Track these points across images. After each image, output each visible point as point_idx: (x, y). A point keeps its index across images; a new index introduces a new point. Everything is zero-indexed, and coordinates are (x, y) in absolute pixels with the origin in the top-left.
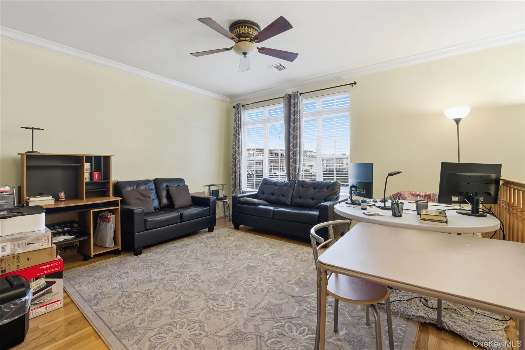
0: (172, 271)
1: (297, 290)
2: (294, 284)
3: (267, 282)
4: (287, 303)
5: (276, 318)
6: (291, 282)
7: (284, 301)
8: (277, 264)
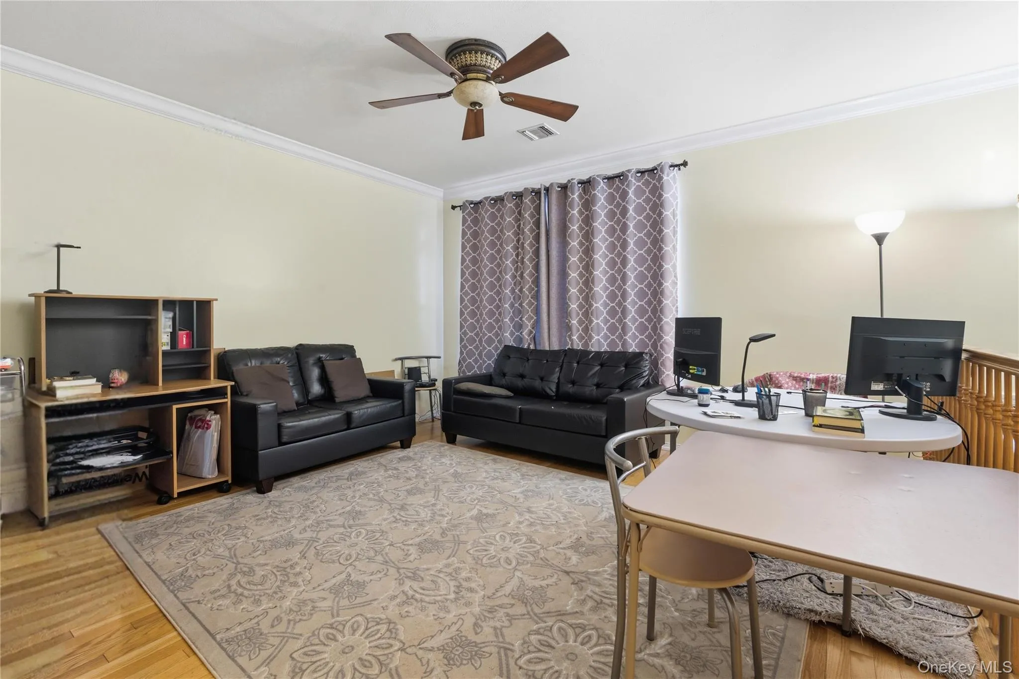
0: (331, 523)
1: (575, 559)
2: (568, 548)
3: (516, 545)
4: (556, 584)
5: (535, 614)
6: (561, 546)
7: (549, 581)
8: (533, 509)
